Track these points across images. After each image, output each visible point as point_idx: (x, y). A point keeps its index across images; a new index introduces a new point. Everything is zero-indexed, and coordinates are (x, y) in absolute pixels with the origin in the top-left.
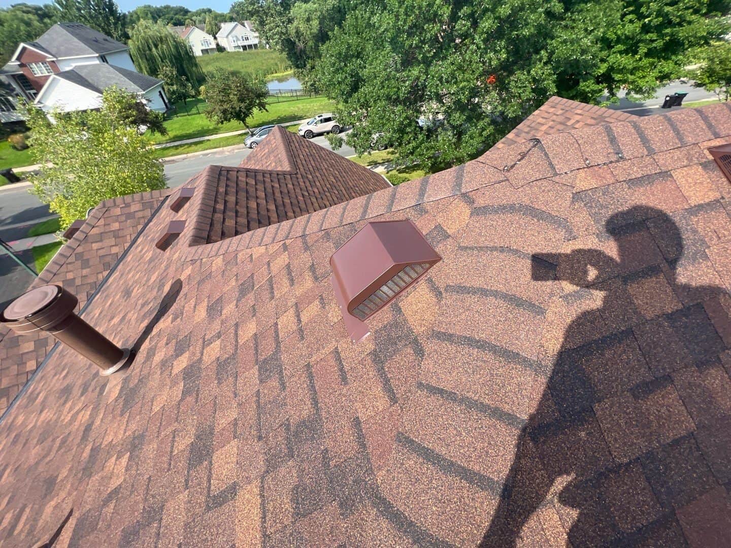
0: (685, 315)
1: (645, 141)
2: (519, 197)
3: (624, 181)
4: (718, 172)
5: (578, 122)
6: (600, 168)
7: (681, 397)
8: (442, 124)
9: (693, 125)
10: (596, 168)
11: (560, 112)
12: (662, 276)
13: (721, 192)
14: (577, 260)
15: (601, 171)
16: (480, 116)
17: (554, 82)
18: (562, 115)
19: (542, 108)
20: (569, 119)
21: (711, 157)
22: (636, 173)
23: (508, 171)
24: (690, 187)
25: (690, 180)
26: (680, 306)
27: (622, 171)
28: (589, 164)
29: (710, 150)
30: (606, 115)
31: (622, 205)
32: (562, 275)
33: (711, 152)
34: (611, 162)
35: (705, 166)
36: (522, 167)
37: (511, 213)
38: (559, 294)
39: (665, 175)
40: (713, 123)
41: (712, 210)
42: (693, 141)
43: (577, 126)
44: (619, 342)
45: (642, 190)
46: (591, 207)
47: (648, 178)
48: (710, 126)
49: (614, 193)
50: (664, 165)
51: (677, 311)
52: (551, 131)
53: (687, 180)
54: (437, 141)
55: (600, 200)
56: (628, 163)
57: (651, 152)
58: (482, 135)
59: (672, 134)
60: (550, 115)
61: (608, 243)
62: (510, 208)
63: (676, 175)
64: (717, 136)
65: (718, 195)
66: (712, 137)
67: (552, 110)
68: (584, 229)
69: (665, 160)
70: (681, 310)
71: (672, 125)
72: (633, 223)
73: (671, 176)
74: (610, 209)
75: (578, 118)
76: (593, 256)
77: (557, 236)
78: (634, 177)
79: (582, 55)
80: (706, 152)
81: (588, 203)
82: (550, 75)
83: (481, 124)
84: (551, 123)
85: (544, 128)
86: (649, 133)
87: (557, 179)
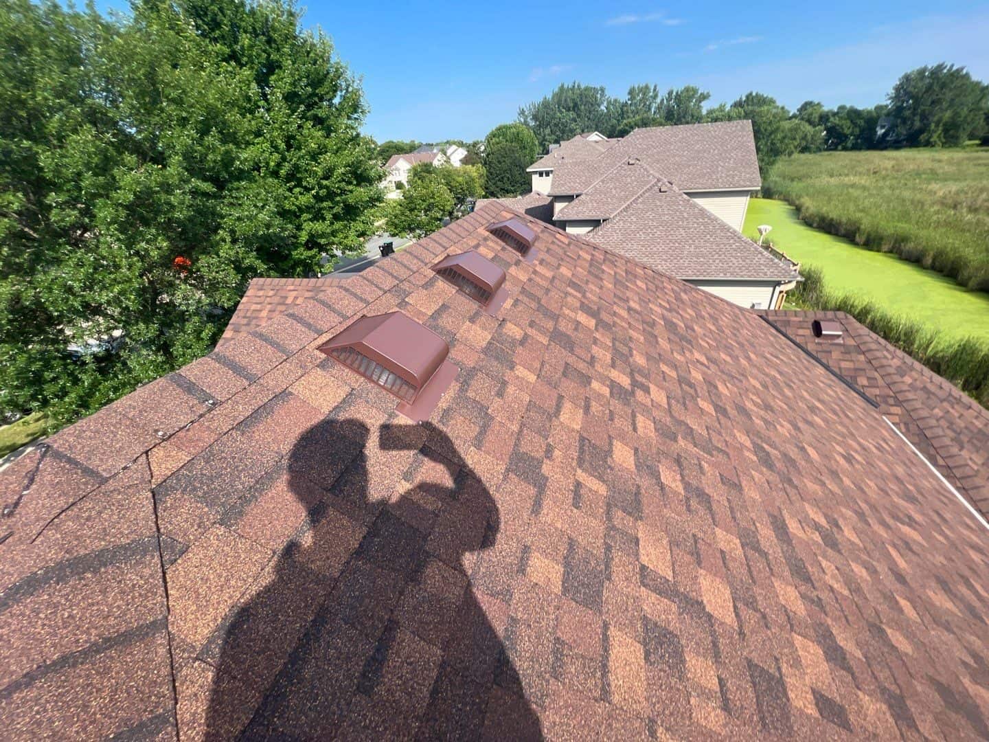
0: (375, 536)
1: (238, 370)
2: (39, 556)
3: (233, 429)
4: (339, 367)
5: (296, 298)
6: (188, 430)
7: (413, 632)
8: (123, 345)
9: (290, 331)
10: (181, 434)
11: (271, 293)
12: (331, 511)
13: (350, 385)
14: (202, 579)
15: (190, 433)
16: (183, 318)
17: (257, 258)
18: (275, 295)
19: (248, 293)
20: (286, 298)
21: (323, 356)
22: (243, 411)
23: (10, 514)
24: (317, 395)
25: (313, 388)
26: (365, 529)
27: (221, 421)
28: (163, 436)
29: (319, 348)
30: (318, 285)
31: (241, 460)
32: (182, 624)
33: (321, 351)
34: (201, 416)
35: (322, 366)
36: (32, 500)
37: (32, 595)
38: (189, 657)
39: (284, 395)
40: (311, 321)
41: (350, 406)
42: (299, 347)
43: (298, 302)
44: (317, 639)
45: (261, 427)
46: (195, 489)
47: (265, 409)
48: (309, 326)
49: (223, 452)
50: (277, 386)
51: (364, 538)
52: (274, 314)
53: (310, 389)
54: (130, 371)
55: (204, 472)
56: (229, 405)
57: (252, 379)
58: (202, 339)
59: (270, 349)
60: (262, 299)
61: (242, 520)
62: (28, 585)
63: (298, 389)
64: (320, 333)
65: (348, 389)
66: (316, 336)
67: (261, 293)
68: (196, 527)
69: (275, 382)
70: (368, 533)
71: (266, 340)
72: (266, 473)
73: (291, 394)
74: (226, 475)
75: (295, 293)
76: (227, 555)
77: (147, 572)
78: (242, 418)
79: (268, 229)
80: (317, 352)
81: (187, 487)
82: (247, 252)
83: (189, 327)
84: (269, 307)
85: (264, 314)
86: (243, 360)
87: (111, 485)
